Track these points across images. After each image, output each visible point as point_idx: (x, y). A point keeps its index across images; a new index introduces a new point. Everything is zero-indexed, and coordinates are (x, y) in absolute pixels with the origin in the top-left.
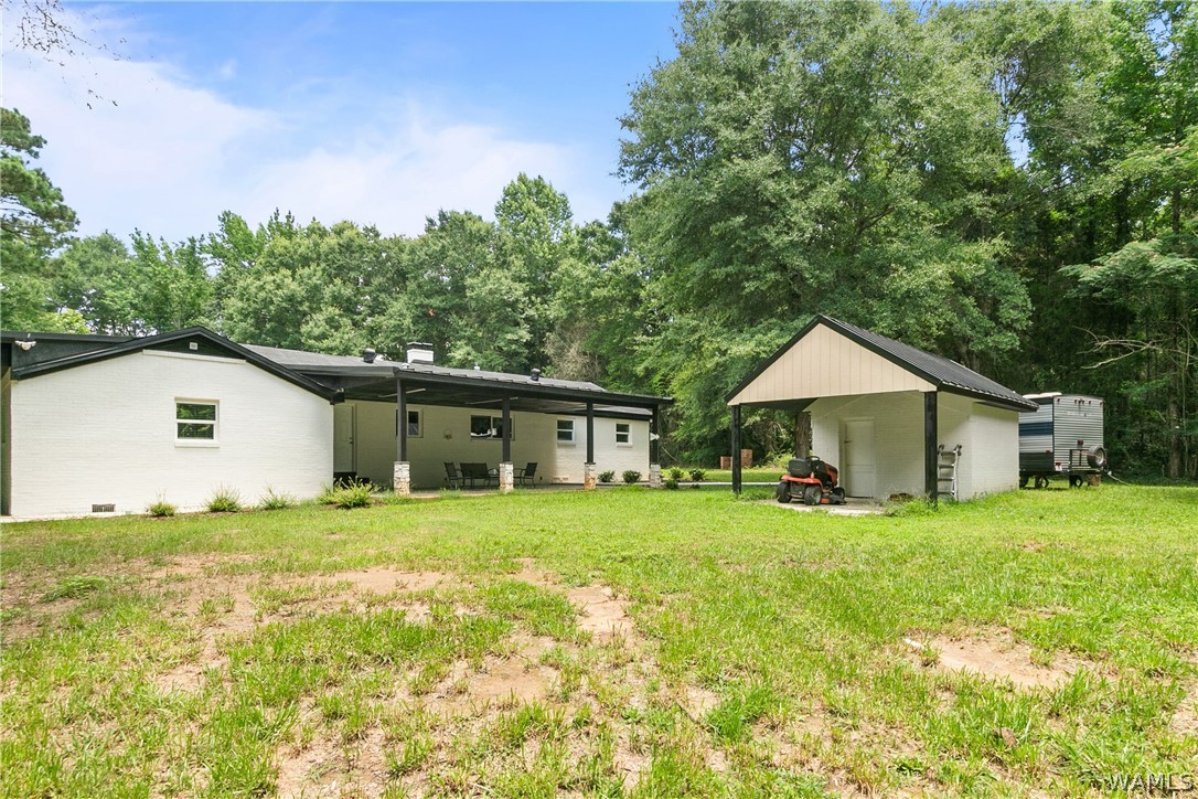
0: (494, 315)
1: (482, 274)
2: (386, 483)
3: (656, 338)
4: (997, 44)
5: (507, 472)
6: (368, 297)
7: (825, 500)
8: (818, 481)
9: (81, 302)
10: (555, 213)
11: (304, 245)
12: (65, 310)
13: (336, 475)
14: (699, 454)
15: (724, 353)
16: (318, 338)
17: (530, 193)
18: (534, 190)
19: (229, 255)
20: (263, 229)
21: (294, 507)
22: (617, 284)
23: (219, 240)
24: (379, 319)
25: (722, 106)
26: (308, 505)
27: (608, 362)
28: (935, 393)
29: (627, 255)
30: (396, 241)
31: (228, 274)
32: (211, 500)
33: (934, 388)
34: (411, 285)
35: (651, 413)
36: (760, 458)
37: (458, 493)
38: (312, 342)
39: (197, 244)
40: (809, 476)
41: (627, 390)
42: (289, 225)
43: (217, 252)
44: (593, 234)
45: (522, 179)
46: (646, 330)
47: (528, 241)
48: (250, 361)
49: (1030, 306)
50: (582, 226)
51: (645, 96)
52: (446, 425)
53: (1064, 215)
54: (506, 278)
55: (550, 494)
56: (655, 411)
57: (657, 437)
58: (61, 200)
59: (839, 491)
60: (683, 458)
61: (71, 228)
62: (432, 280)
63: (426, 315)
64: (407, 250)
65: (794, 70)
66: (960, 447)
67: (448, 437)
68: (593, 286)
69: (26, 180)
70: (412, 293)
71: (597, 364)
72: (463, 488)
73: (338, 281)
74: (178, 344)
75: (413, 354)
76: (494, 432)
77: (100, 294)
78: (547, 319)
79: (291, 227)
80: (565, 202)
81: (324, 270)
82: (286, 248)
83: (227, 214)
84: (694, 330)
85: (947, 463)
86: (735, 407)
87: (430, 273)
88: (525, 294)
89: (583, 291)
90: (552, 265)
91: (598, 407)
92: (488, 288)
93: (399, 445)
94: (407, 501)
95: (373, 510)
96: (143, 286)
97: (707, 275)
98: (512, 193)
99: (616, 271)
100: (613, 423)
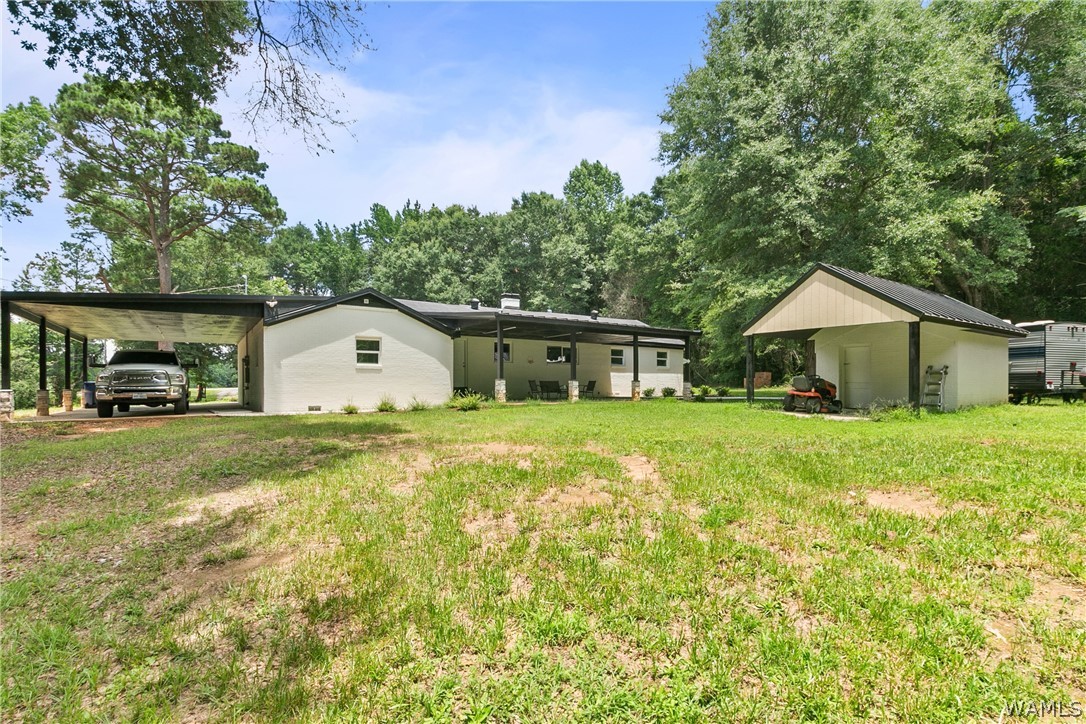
0: (563, 269)
1: (554, 239)
2: (489, 393)
3: (688, 285)
4: (995, 20)
5: (574, 388)
6: (470, 260)
7: (823, 410)
8: (817, 394)
9: (284, 272)
10: (610, 190)
11: (427, 225)
12: (275, 278)
13: (455, 389)
14: (727, 376)
15: (741, 295)
16: (436, 292)
17: (590, 175)
18: (593, 172)
19: (377, 235)
20: (399, 214)
21: (430, 410)
22: (658, 242)
23: (370, 224)
24: (479, 276)
25: (742, 101)
26: (439, 408)
27: (651, 304)
28: (918, 323)
29: (666, 218)
30: (491, 218)
31: (376, 248)
32: (379, 404)
33: (917, 319)
34: (502, 250)
35: (684, 343)
36: (778, 379)
37: (539, 402)
38: (432, 295)
39: (357, 229)
40: (810, 391)
41: (666, 326)
42: (417, 210)
43: (369, 232)
44: (639, 204)
45: (584, 164)
46: (682, 277)
47: (588, 212)
48: (400, 310)
49: (1029, 246)
50: (631, 197)
51: (680, 96)
52: (529, 353)
53: (1070, 161)
54: (572, 241)
55: (606, 404)
56: (687, 342)
57: (689, 361)
58: (277, 205)
59: (837, 403)
60: (712, 380)
61: (282, 224)
62: (516, 246)
63: (512, 272)
64: (499, 224)
65: (802, 67)
66: (947, 367)
67: (530, 362)
68: (639, 245)
69: (258, 194)
70: (502, 256)
71: (642, 306)
72: (542, 399)
73: (450, 250)
74: (357, 300)
75: (505, 302)
76: (564, 359)
77: (296, 266)
78: (603, 271)
79: (418, 212)
80: (618, 180)
81: (440, 242)
82: (414, 228)
83: (376, 205)
84: (718, 277)
85: (935, 381)
86: (749, 337)
87: (515, 241)
88: (587, 253)
89: (631, 249)
90: (607, 229)
91: (641, 339)
92: (558, 249)
93: (499, 367)
94: (504, 407)
95: (481, 412)
96: (323, 260)
97: (729, 234)
98: (575, 176)
99: (658, 232)
100: (655, 351)
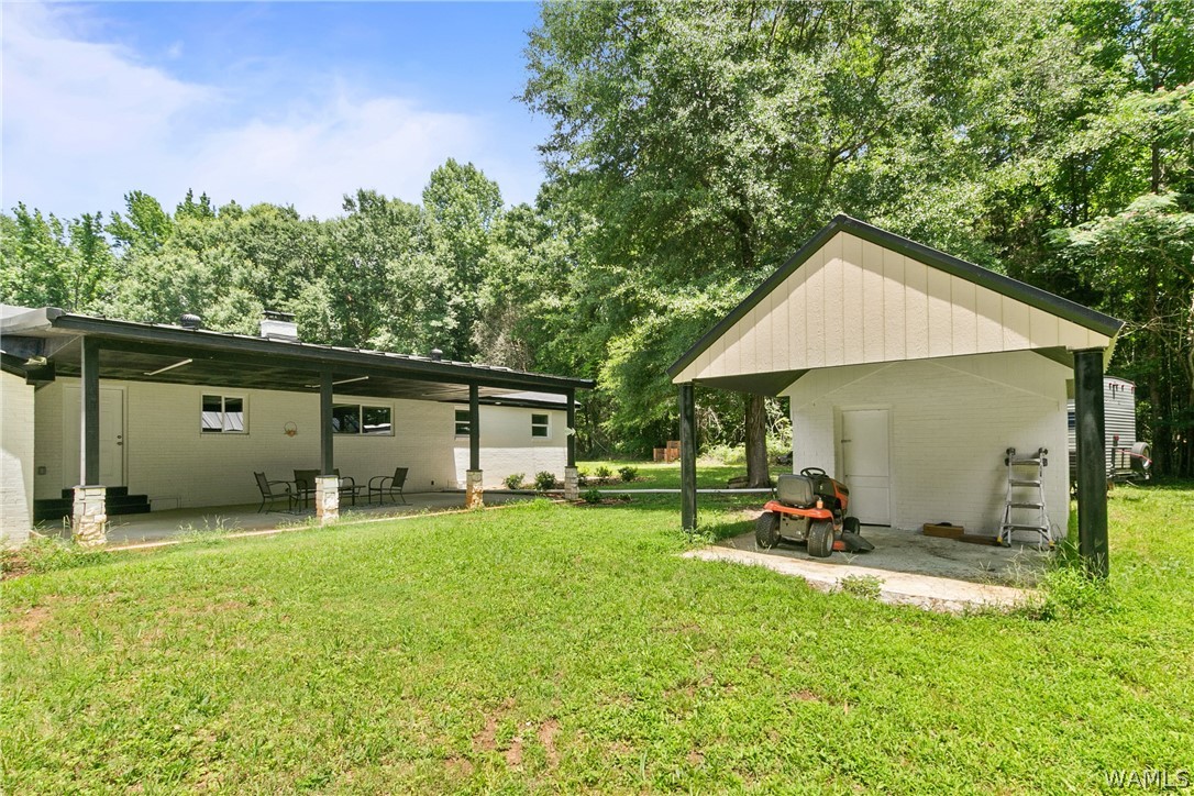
1: (403, 257)
5: (327, 492)
7: (839, 544)
8: (829, 514)
10: (485, 202)
11: (214, 227)
14: (633, 445)
17: (458, 179)
18: (463, 176)
19: (135, 236)
22: (544, 268)
23: (124, 220)
24: (294, 303)
29: (555, 238)
30: (314, 223)
31: (131, 255)
34: (331, 268)
35: (566, 400)
39: (94, 222)
42: (203, 205)
43: (121, 233)
44: (520, 218)
45: (451, 164)
47: (455, 227)
50: (511, 211)
54: (430, 262)
56: (570, 397)
59: (851, 524)
60: (612, 450)
63: (344, 299)
64: (324, 230)
66: (1046, 452)
67: (291, 433)
68: (520, 271)
70: (331, 276)
73: (249, 263)
75: (267, 327)
78: (475, 307)
79: (204, 208)
80: (496, 191)
81: (234, 251)
82: (194, 228)
83: (137, 194)
85: (1022, 479)
86: (681, 385)
88: (451, 280)
89: (509, 276)
90: (480, 251)
92: (409, 271)
98: (439, 179)
99: (544, 255)
100: (528, 413)
